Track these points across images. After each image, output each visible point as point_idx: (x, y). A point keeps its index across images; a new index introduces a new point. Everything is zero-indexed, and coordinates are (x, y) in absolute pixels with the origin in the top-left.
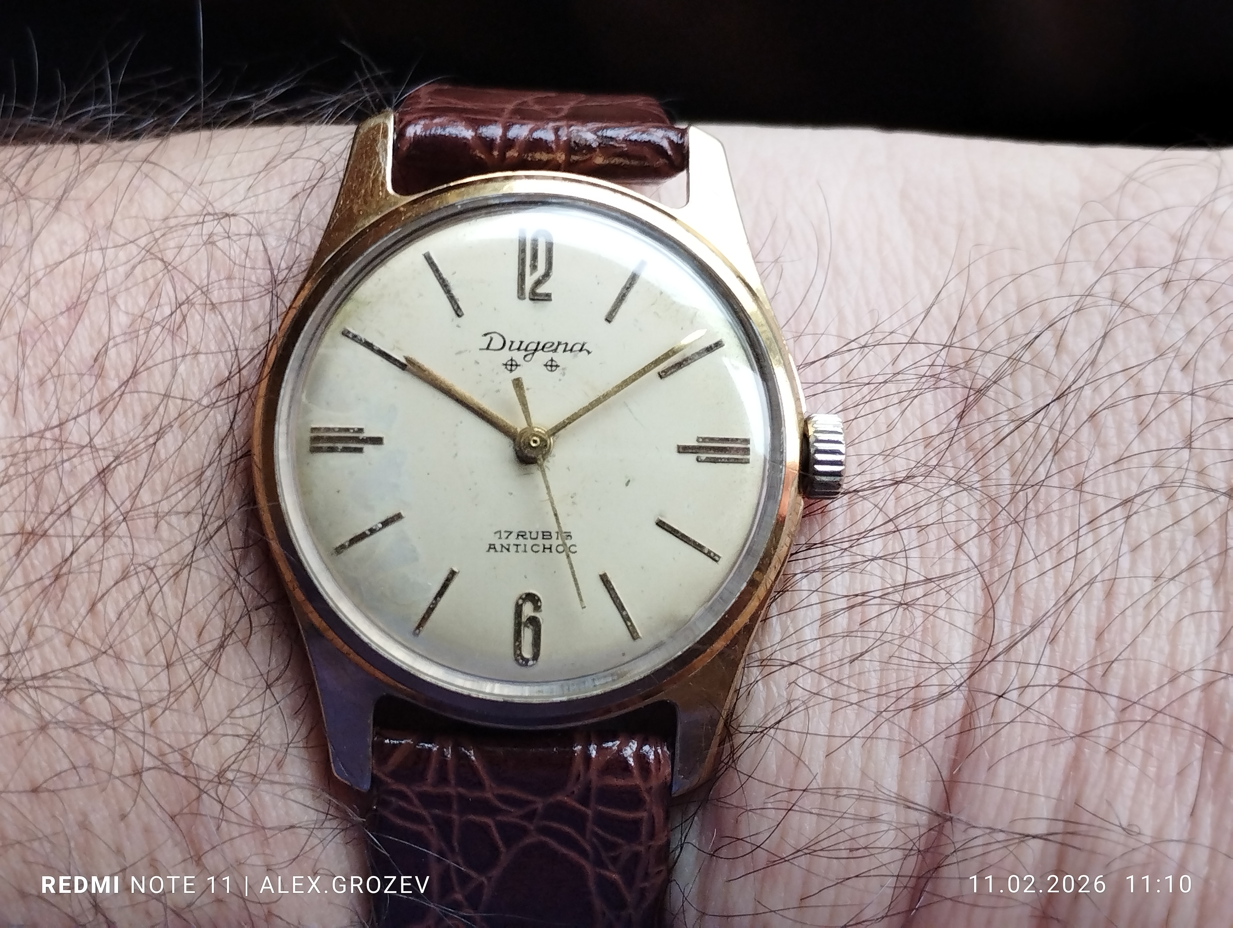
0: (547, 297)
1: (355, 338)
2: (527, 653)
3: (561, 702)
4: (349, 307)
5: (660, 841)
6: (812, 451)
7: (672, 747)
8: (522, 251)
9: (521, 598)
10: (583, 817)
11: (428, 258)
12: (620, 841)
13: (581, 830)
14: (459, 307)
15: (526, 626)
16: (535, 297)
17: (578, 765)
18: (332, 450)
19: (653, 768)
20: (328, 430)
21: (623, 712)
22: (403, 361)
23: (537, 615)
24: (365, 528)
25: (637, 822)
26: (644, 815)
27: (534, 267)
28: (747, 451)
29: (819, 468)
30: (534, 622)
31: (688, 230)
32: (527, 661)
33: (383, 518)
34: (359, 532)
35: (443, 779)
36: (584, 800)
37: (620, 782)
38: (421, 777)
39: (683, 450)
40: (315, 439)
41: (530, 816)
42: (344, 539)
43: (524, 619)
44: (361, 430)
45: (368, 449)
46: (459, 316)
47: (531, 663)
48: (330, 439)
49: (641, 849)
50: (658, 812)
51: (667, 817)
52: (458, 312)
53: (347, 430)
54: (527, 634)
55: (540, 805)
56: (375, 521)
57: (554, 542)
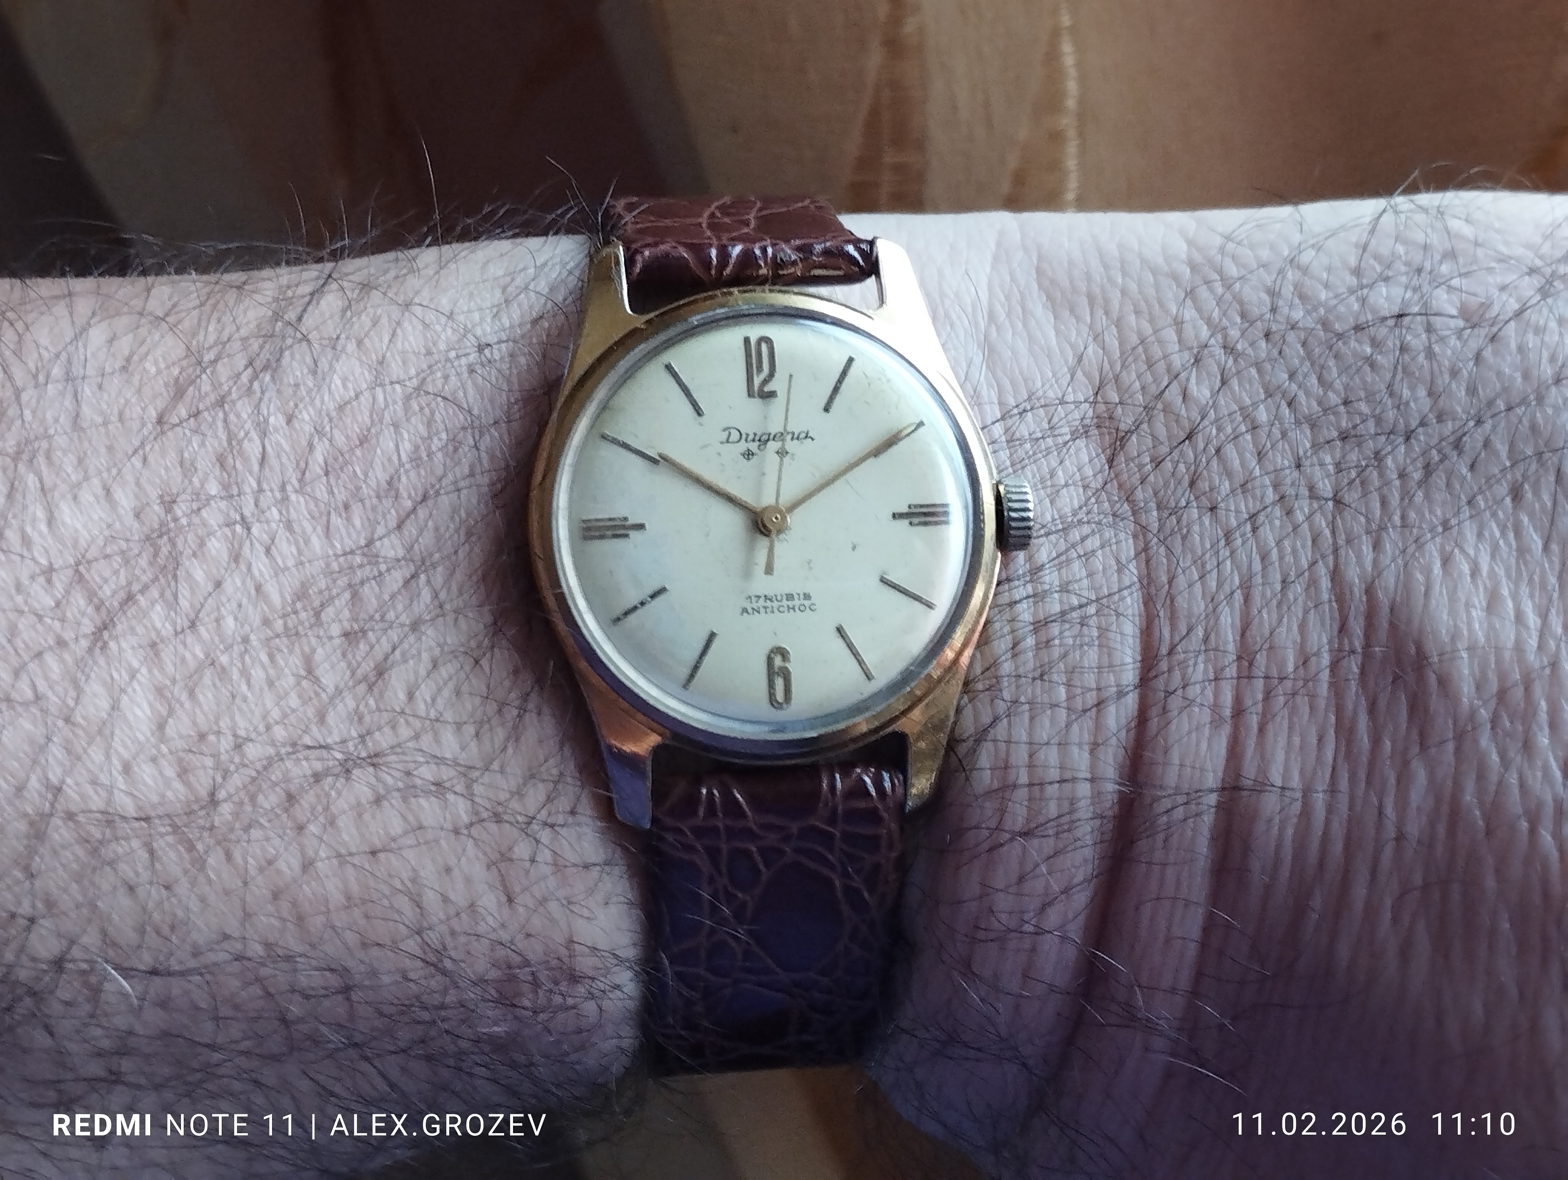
0: (773, 394)
1: (614, 440)
2: (780, 698)
3: (814, 738)
4: (606, 414)
6: (1006, 509)
7: (904, 772)
8: (749, 355)
9: (771, 651)
10: (831, 836)
11: (670, 370)
12: (865, 855)
13: (832, 850)
14: (699, 408)
15: (777, 675)
16: (764, 395)
17: (826, 793)
18: (602, 537)
20: (598, 520)
22: (657, 457)
23: (785, 665)
24: (636, 601)
25: (878, 837)
26: (883, 830)
27: (760, 370)
28: (944, 514)
30: (784, 671)
32: (781, 704)
33: (651, 592)
34: (631, 605)
35: (711, 814)
36: (832, 820)
37: (861, 805)
38: (693, 814)
39: (898, 516)
40: (588, 529)
41: (787, 839)
42: (619, 612)
43: (775, 670)
44: (626, 519)
45: (634, 534)
46: (700, 415)
47: (784, 705)
48: (601, 528)
49: (882, 859)
50: (895, 828)
52: (699, 411)
53: (614, 519)
54: (779, 682)
55: (795, 829)
56: (644, 595)
57: (797, 602)
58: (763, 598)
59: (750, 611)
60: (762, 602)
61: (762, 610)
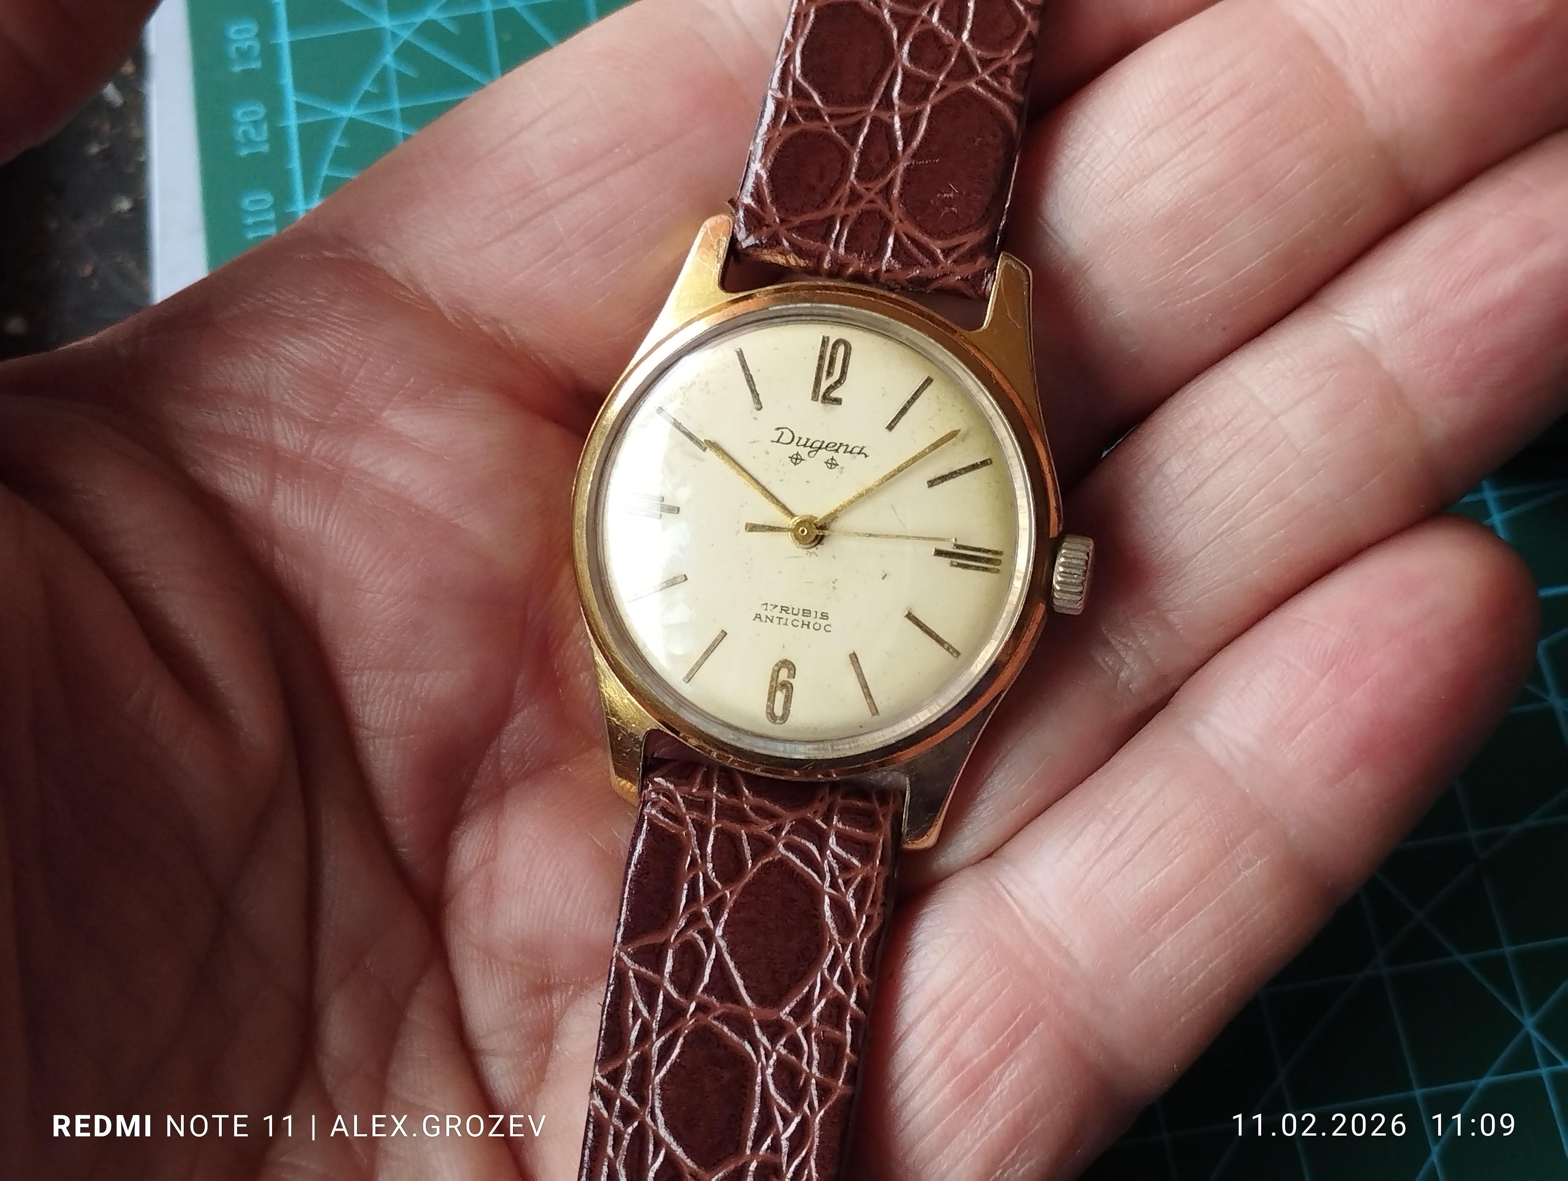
0: (838, 401)
1: (666, 417)
2: (778, 711)
8: (822, 357)
9: (778, 664)
11: (740, 354)
14: (760, 402)
15: (780, 689)
16: (829, 400)
22: (705, 444)
23: (791, 681)
27: (829, 374)
28: (996, 561)
30: (787, 687)
32: (777, 718)
33: (671, 579)
39: (941, 553)
43: (779, 683)
44: (661, 499)
45: (666, 516)
46: (759, 409)
47: (778, 721)
52: (758, 406)
54: (780, 696)
57: (812, 620)
58: (779, 608)
59: (764, 618)
60: (776, 613)
61: (776, 621)
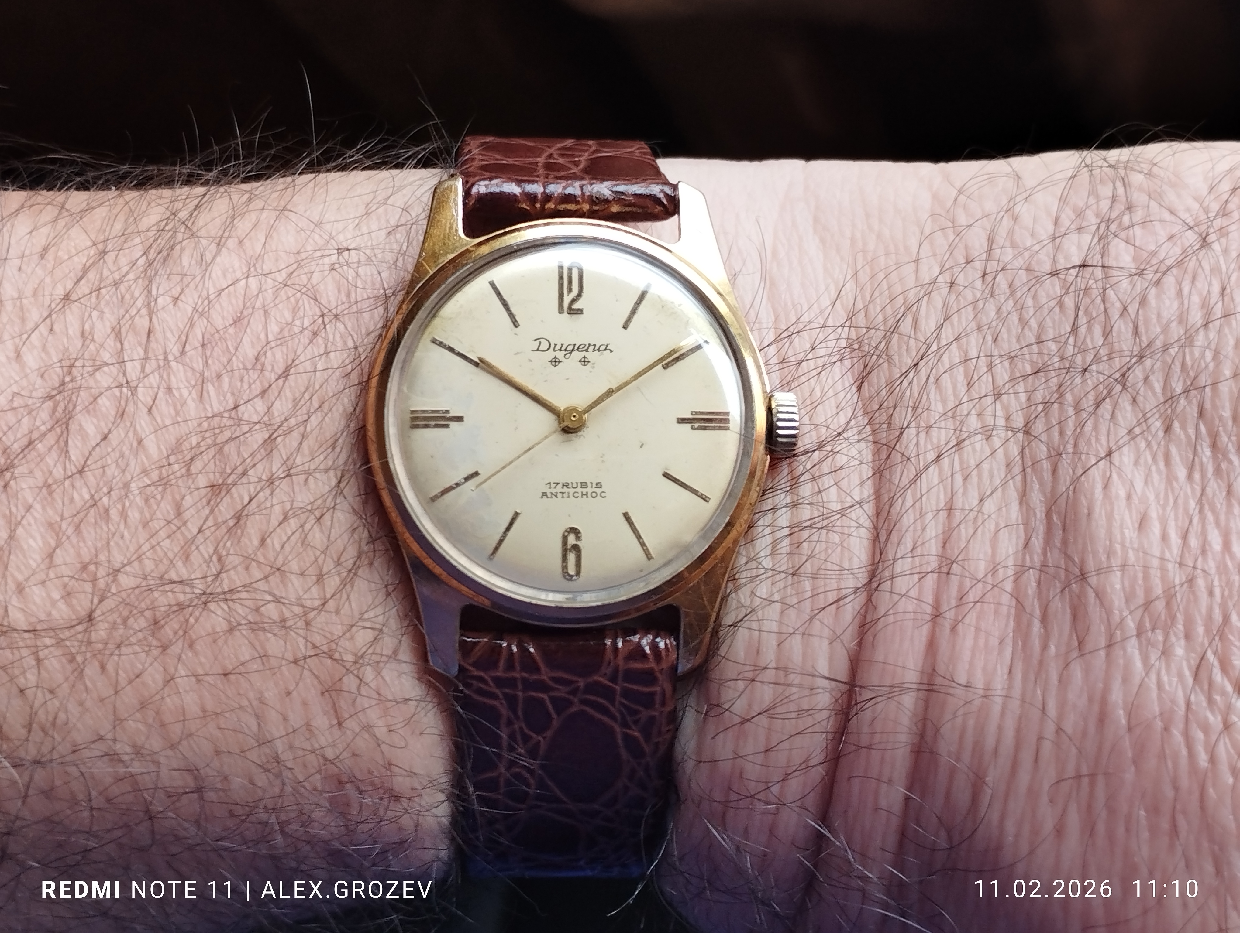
0: (580, 312)
1: (441, 344)
2: (572, 571)
3: (598, 606)
4: (436, 321)
5: (669, 708)
6: (775, 419)
7: (677, 639)
8: (561, 278)
9: (566, 531)
10: (614, 691)
11: (492, 285)
12: (641, 709)
13: (612, 702)
14: (516, 321)
15: (570, 551)
16: (573, 312)
17: (609, 654)
18: (426, 426)
19: (663, 653)
20: (424, 411)
21: (640, 613)
22: (477, 360)
23: (578, 543)
24: (452, 483)
25: (653, 694)
26: (658, 689)
27: (570, 290)
28: (727, 421)
29: (780, 432)
30: (576, 549)
31: (681, 260)
32: (572, 576)
33: (465, 476)
34: (447, 486)
35: (510, 666)
36: (614, 679)
37: (639, 665)
38: (494, 665)
39: (682, 421)
40: (414, 419)
41: (574, 692)
42: (437, 491)
43: (569, 547)
44: (447, 412)
45: (453, 425)
46: (516, 327)
47: (574, 578)
48: (425, 419)
49: (656, 713)
50: (668, 687)
51: (674, 690)
52: (516, 324)
53: (437, 411)
54: (572, 557)
55: (581, 684)
56: (459, 477)
57: (589, 490)
58: (560, 486)
59: (549, 495)
60: (559, 489)
61: (560, 495)
